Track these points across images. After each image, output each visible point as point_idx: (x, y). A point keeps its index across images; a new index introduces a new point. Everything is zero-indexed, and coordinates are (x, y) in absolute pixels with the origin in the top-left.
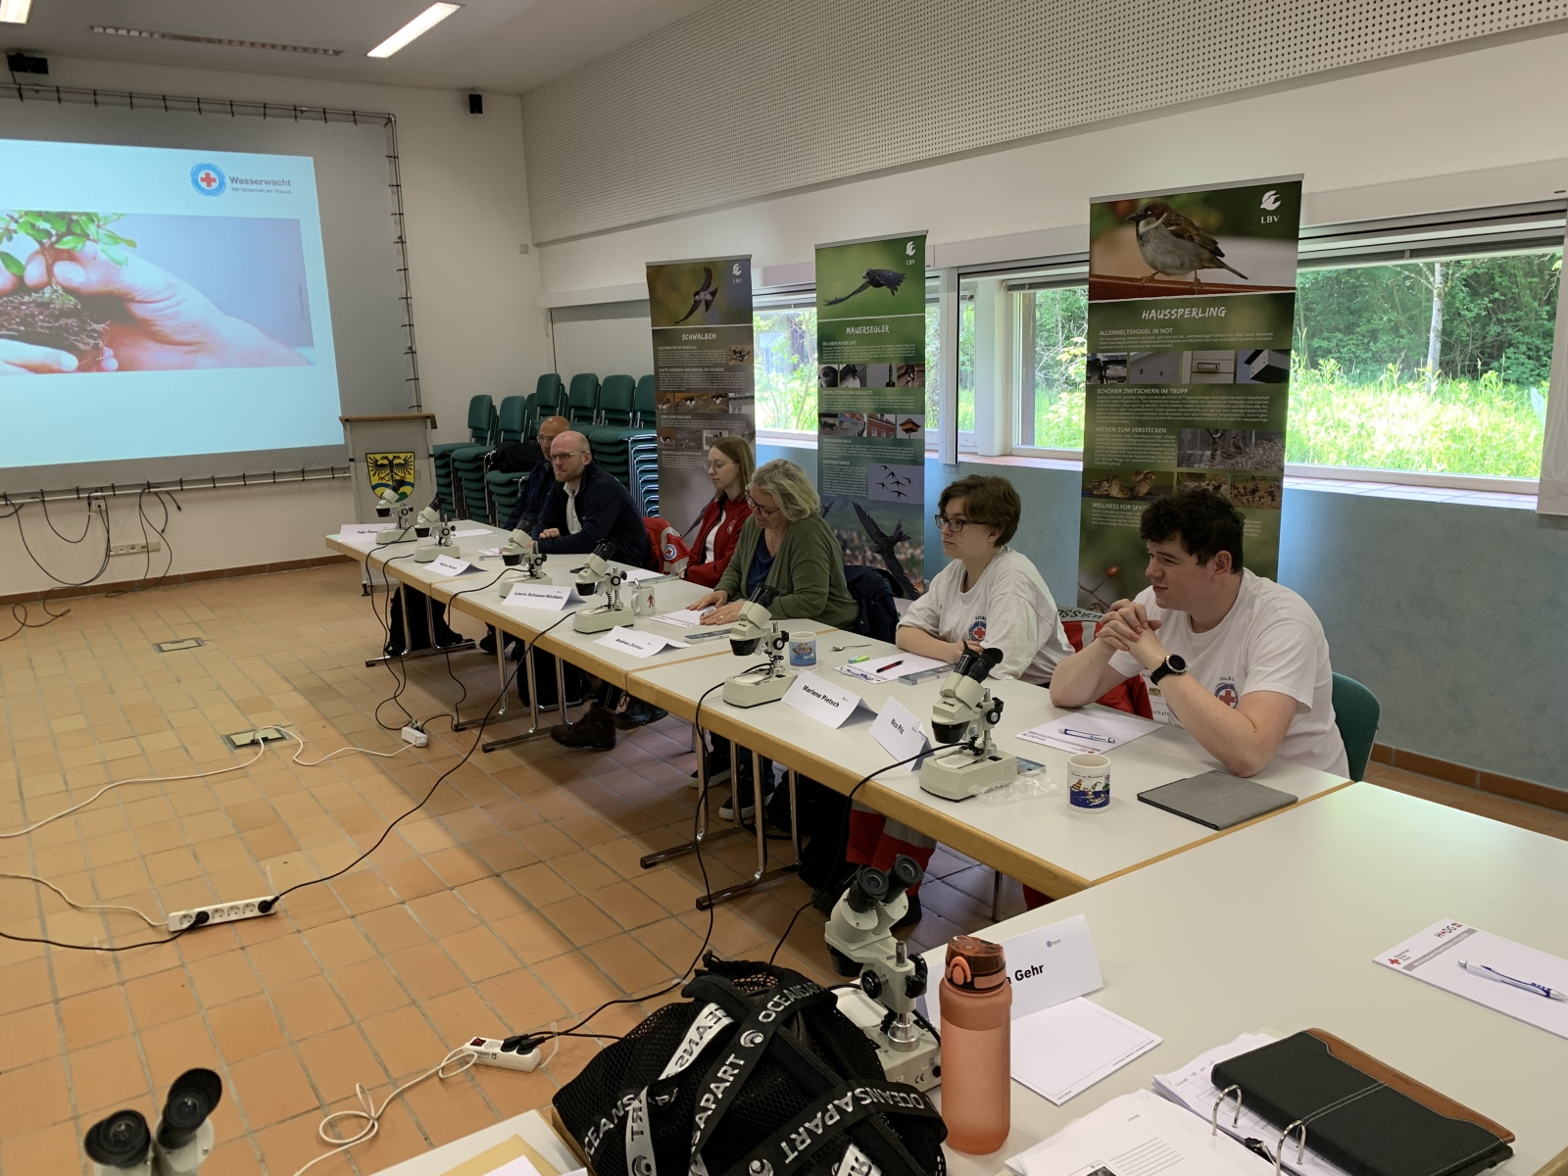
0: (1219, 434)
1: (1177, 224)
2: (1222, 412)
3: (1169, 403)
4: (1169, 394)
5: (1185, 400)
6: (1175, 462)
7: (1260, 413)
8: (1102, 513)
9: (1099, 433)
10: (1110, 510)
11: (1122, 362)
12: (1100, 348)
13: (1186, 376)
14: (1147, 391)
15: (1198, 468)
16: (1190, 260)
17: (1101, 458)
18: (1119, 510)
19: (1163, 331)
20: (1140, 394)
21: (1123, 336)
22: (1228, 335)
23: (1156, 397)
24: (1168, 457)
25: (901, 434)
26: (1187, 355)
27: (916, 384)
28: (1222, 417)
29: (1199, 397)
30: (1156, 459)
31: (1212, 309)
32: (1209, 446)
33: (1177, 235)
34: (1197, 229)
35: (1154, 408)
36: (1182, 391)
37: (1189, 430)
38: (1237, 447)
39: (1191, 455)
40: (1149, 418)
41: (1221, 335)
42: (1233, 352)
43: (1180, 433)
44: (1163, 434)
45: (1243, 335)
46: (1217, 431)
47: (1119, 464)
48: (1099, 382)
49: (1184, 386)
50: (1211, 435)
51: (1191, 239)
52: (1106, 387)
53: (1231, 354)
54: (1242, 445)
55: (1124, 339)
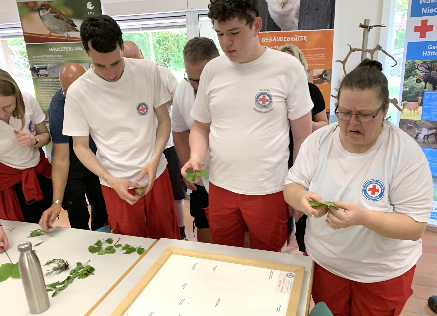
1: (56, 13)
11: (45, 68)
12: (35, 63)
16: (64, 28)
17: (45, 107)
19: (59, 56)
21: (43, 58)
22: (84, 58)
31: (76, 47)
33: (57, 17)
34: (64, 15)
41: (82, 58)
48: (37, 77)
51: (63, 19)
52: (41, 79)
55: (44, 59)
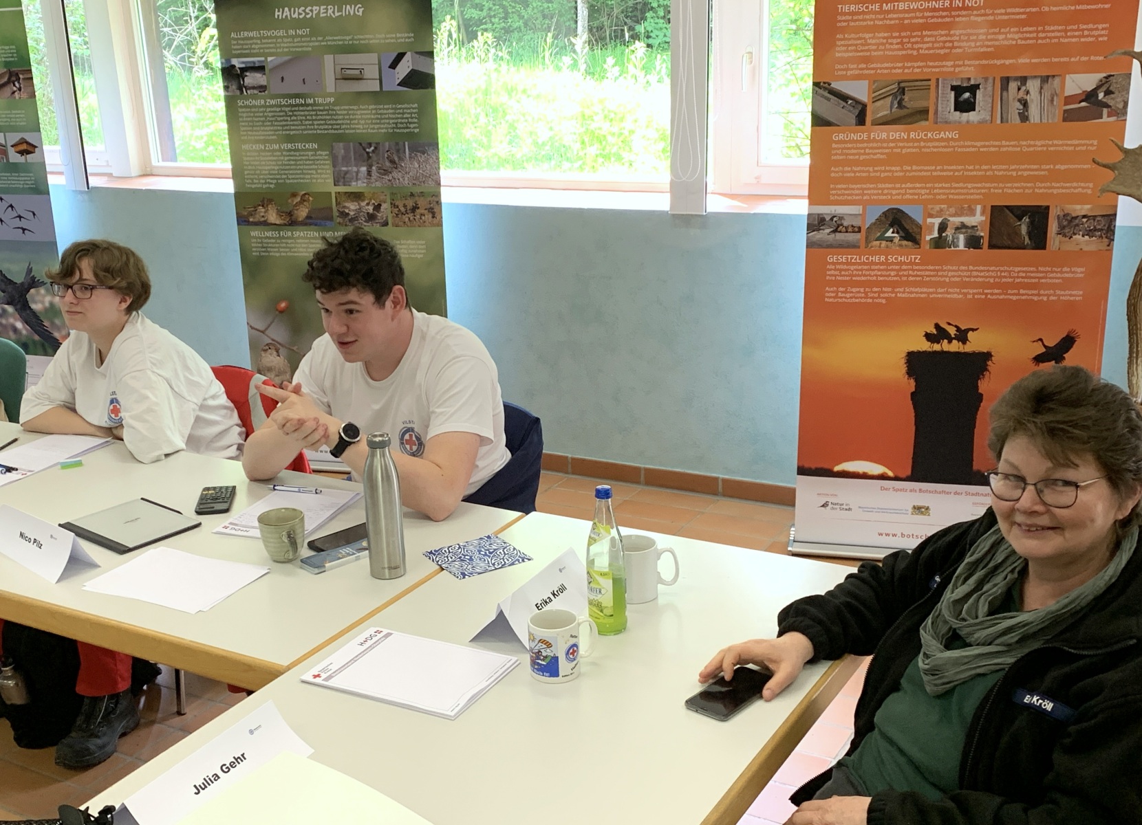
0: (372, 148)
2: (372, 124)
3: (316, 115)
4: (314, 104)
5: (333, 110)
6: (331, 181)
7: (410, 123)
8: (262, 243)
9: (246, 151)
10: (270, 238)
11: (260, 69)
12: (234, 52)
13: (330, 84)
14: (292, 101)
15: (358, 186)
17: (252, 179)
18: (280, 238)
19: (299, 32)
20: (284, 105)
21: (257, 38)
22: (367, 36)
23: (301, 108)
24: (323, 176)
25: (14, 157)
26: (328, 59)
27: (24, 95)
28: (374, 129)
29: (347, 107)
30: (311, 178)
31: (348, 7)
32: (364, 161)
35: (301, 121)
36: (328, 100)
37: (341, 144)
38: (393, 162)
39: (346, 173)
40: (297, 132)
41: (361, 37)
42: (376, 54)
43: (332, 148)
44: (315, 150)
45: (384, 36)
46: (370, 145)
47: (272, 186)
48: (238, 92)
49: (330, 95)
50: (365, 150)
52: (247, 98)
53: (373, 57)
54: (396, 159)
55: (259, 42)
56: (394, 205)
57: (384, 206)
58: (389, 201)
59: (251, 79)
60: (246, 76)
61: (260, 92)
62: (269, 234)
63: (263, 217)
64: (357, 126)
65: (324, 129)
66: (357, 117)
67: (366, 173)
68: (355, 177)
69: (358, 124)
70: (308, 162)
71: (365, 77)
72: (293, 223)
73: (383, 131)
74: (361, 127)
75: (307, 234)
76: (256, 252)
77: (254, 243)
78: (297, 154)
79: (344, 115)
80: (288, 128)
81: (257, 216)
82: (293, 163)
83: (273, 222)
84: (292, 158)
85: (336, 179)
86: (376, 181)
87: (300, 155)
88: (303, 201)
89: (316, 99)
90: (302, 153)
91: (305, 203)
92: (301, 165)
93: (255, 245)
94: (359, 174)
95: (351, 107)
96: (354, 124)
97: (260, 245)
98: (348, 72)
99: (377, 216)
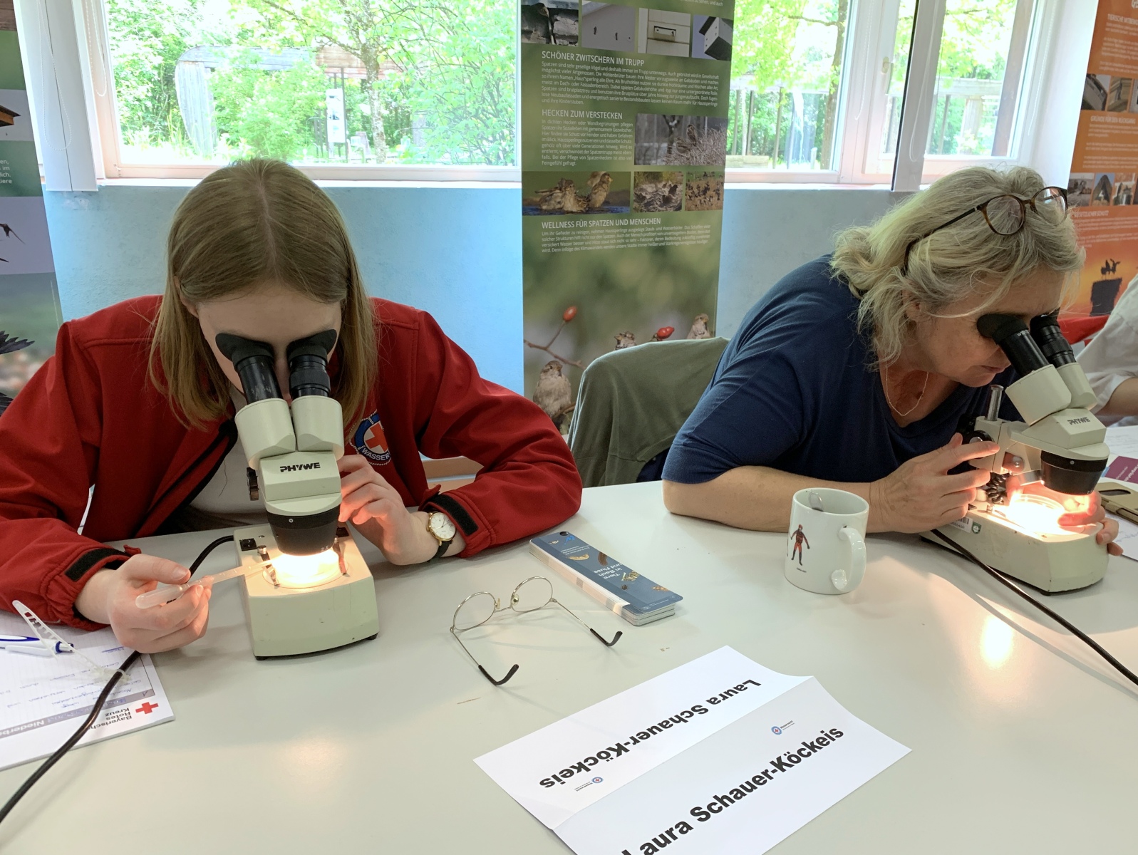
0: (675, 122)
2: (678, 94)
3: (625, 79)
4: (624, 66)
5: (641, 75)
6: (632, 159)
7: (710, 96)
8: (554, 236)
9: (547, 118)
10: (564, 230)
11: (573, 13)
13: (642, 44)
14: (602, 59)
15: (657, 165)
17: (551, 155)
18: (575, 229)
20: (594, 64)
23: (611, 69)
24: (625, 153)
26: (643, 14)
28: (679, 100)
29: (656, 73)
30: (613, 155)
32: (666, 137)
35: (609, 84)
36: (637, 62)
37: (645, 116)
38: (693, 138)
39: (648, 149)
40: (603, 98)
42: (689, 15)
43: (636, 118)
44: (619, 121)
46: (673, 118)
47: (573, 164)
48: (544, 41)
49: (640, 57)
50: (668, 123)
52: (555, 49)
53: (685, 19)
54: (696, 135)
56: (689, 187)
57: (680, 188)
58: (684, 182)
59: (563, 25)
60: (557, 20)
61: (570, 43)
62: (563, 225)
63: (559, 203)
64: (664, 96)
65: (632, 97)
66: (664, 85)
67: (667, 149)
68: (655, 155)
69: (665, 93)
70: (610, 136)
71: (676, 40)
72: (589, 209)
73: (687, 103)
74: (666, 96)
75: (603, 222)
76: (547, 248)
77: (545, 237)
78: (602, 124)
79: (652, 81)
80: (595, 92)
81: (553, 202)
82: (596, 135)
83: (570, 209)
84: (596, 129)
85: (637, 157)
86: (676, 159)
87: (604, 127)
88: (602, 182)
89: (627, 59)
90: (607, 124)
91: (604, 185)
92: (603, 138)
93: (546, 239)
94: (660, 151)
95: (660, 73)
96: (661, 93)
97: (553, 239)
98: (661, 31)
99: (672, 199)
